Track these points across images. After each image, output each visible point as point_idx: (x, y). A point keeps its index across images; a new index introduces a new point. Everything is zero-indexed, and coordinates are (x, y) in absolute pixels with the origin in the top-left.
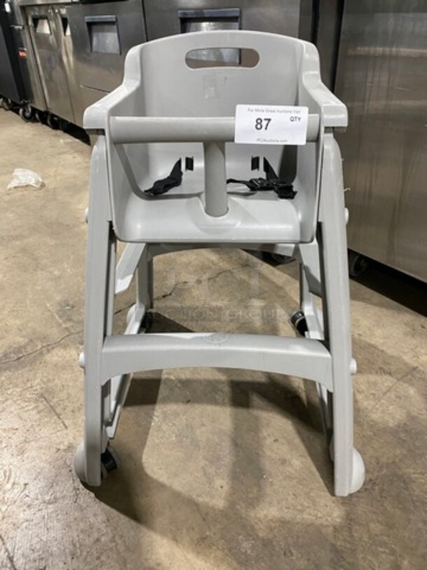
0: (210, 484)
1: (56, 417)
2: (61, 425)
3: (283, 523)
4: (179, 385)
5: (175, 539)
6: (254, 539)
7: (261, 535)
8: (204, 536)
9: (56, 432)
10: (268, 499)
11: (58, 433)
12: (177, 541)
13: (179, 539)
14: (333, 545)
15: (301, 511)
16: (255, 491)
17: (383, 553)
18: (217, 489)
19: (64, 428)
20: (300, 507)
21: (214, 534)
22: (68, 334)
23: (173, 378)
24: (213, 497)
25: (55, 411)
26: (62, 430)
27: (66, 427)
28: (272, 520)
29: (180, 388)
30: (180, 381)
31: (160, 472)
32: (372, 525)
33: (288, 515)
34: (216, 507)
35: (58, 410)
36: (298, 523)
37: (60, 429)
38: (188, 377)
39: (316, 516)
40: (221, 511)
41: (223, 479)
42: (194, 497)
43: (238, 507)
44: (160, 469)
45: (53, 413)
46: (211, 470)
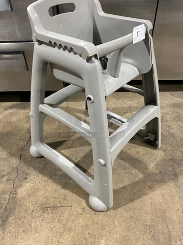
0: (132, 174)
1: (62, 208)
2: (68, 207)
3: (157, 165)
4: (85, 159)
5: (145, 194)
6: (157, 175)
7: (157, 172)
8: (149, 186)
9: (71, 211)
10: (148, 164)
11: (72, 210)
12: (146, 194)
13: (146, 193)
14: (169, 159)
15: (156, 159)
16: (143, 165)
17: (177, 151)
18: (135, 174)
19: (71, 207)
20: (155, 159)
21: (150, 183)
22: (13, 181)
23: (79, 159)
24: (138, 176)
25: (58, 207)
26: (71, 208)
27: (71, 206)
28: (154, 167)
29: (86, 160)
30: (83, 158)
31: (118, 185)
32: (169, 148)
33: (155, 162)
34: (142, 178)
35: (59, 205)
36: (159, 162)
37: (70, 209)
38: (83, 155)
39: (159, 157)
40: (144, 177)
41: (133, 170)
42: (134, 181)
43: (145, 172)
44: (117, 184)
45: (59, 208)
46: (128, 171)
